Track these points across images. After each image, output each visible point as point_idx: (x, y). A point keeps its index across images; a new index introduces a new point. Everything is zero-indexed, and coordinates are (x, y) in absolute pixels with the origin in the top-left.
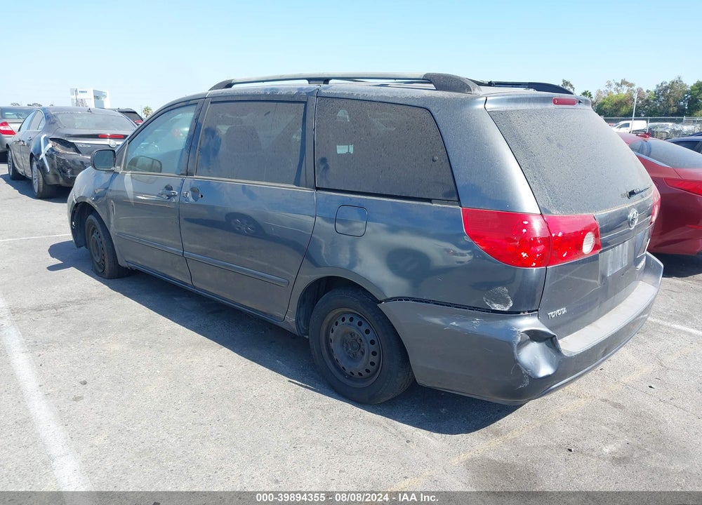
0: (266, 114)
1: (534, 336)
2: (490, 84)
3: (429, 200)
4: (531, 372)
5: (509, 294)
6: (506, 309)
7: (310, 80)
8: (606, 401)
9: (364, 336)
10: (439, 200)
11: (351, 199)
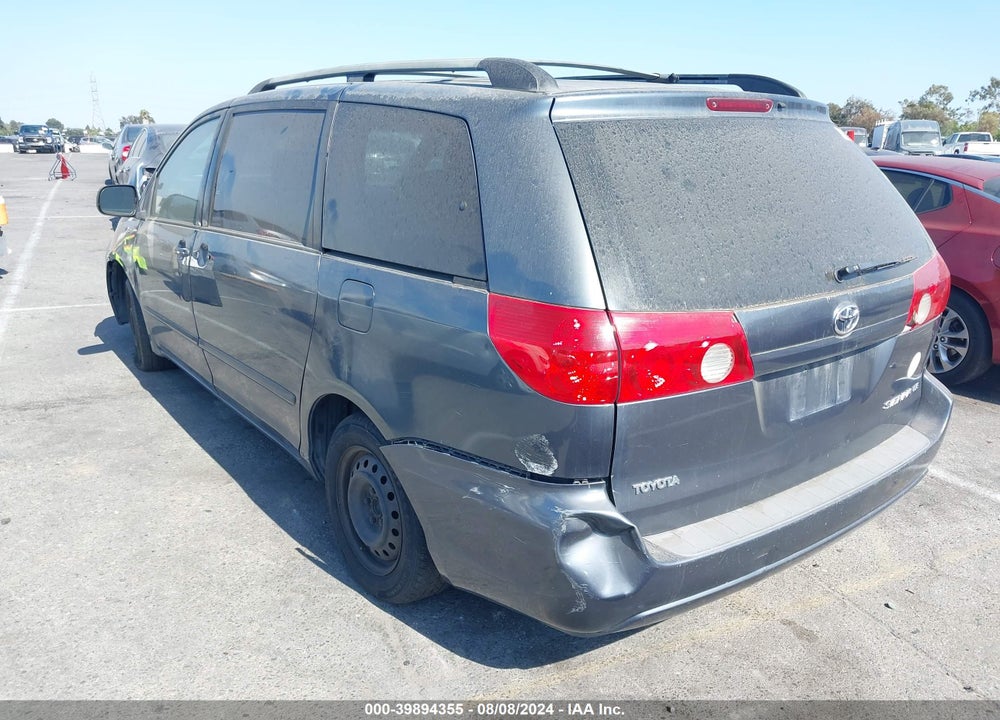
0: (283, 132)
1: (598, 524)
2: (671, 79)
3: (450, 277)
4: (589, 587)
5: (550, 446)
6: (549, 473)
7: (349, 75)
8: (790, 623)
9: (379, 487)
10: (465, 279)
11: (358, 269)
